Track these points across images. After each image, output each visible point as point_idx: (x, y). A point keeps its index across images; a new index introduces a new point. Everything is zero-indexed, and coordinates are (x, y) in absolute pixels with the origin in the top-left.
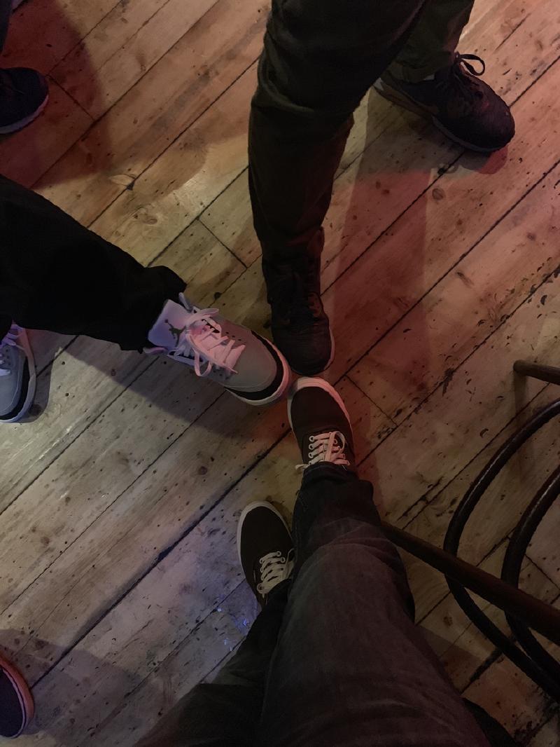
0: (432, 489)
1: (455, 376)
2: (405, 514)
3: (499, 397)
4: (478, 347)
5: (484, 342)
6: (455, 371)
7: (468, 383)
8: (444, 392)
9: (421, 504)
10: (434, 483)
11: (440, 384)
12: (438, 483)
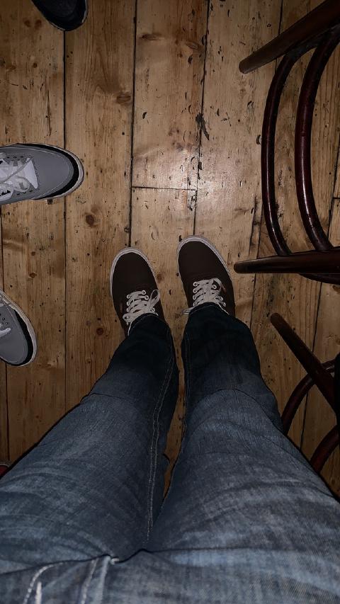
0: (255, 212)
1: (206, 118)
2: (251, 244)
3: (249, 104)
4: (203, 80)
5: (205, 72)
6: (202, 115)
7: (218, 114)
8: (208, 136)
9: (256, 228)
10: (253, 206)
11: (200, 133)
12: (256, 203)
